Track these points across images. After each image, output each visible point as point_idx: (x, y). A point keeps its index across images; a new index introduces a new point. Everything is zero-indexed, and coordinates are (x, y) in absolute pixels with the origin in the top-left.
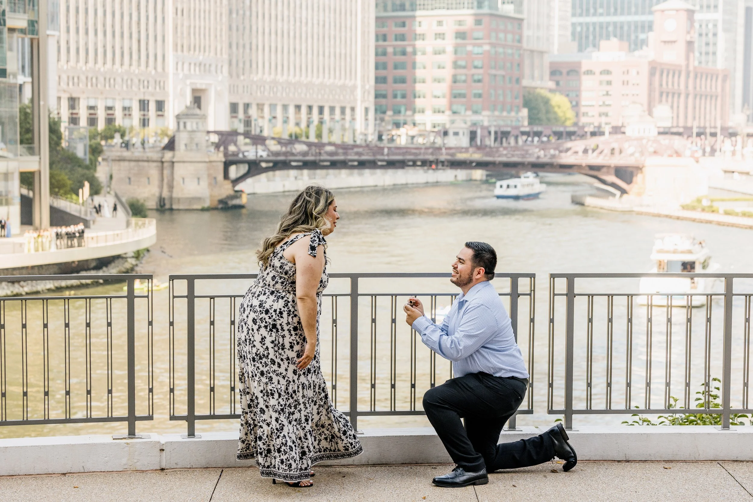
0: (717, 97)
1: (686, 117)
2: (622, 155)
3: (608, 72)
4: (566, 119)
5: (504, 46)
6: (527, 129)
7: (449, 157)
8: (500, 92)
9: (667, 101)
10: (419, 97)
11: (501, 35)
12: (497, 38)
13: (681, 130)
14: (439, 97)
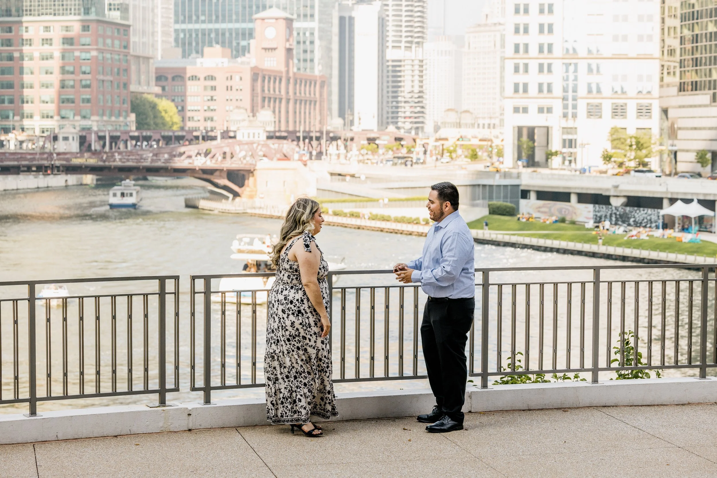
0: (315, 102)
1: (287, 122)
2: (234, 159)
3: (212, 78)
4: (173, 124)
5: (112, 52)
6: (136, 134)
7: (64, 163)
8: (108, 97)
9: (269, 106)
10: (27, 102)
11: (109, 41)
12: (104, 44)
13: (284, 134)
14: (47, 102)
